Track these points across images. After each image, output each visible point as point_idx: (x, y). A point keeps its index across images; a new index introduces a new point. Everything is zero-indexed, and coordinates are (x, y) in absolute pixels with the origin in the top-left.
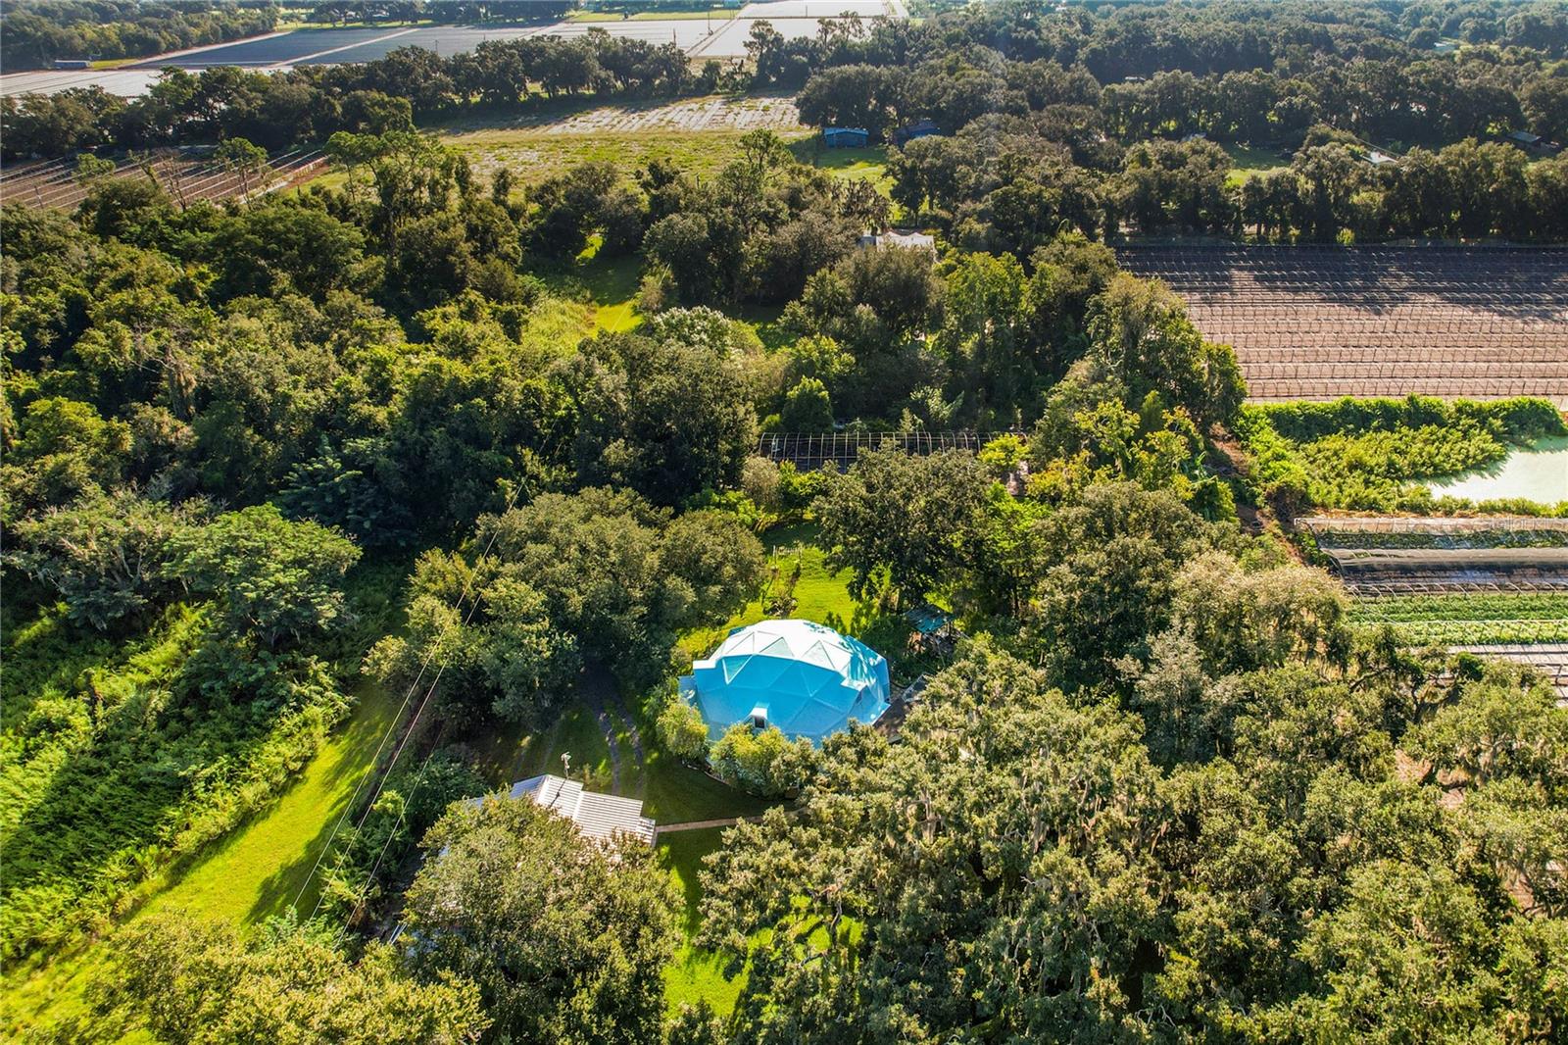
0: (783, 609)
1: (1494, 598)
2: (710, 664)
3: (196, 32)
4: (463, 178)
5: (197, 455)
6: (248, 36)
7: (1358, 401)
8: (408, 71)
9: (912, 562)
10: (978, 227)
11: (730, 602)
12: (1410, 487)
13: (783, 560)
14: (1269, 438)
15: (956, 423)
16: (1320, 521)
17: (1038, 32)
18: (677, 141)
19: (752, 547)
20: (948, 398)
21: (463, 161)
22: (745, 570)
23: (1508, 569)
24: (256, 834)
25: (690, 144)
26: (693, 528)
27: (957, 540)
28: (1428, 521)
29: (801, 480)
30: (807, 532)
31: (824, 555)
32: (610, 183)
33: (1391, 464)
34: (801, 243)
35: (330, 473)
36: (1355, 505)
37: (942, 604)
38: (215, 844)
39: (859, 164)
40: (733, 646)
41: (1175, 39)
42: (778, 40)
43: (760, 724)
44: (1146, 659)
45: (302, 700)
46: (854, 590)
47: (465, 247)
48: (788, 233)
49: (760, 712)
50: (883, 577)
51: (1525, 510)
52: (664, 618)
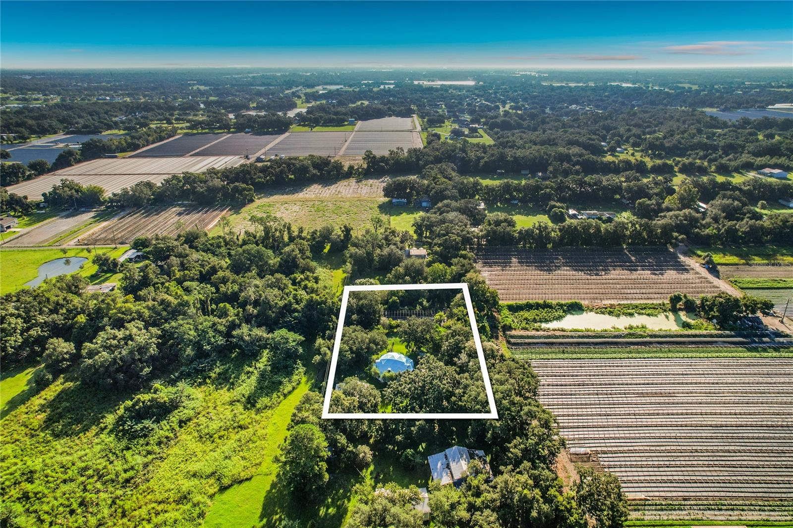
0: (391, 351)
1: (545, 350)
2: (379, 361)
3: (150, 138)
4: (289, 228)
5: (257, 316)
6: (168, 138)
7: (531, 302)
8: (249, 173)
9: (418, 341)
10: (438, 249)
11: (382, 349)
12: (536, 325)
13: (390, 341)
14: (506, 312)
15: (430, 308)
16: (513, 333)
17: (466, 154)
18: (343, 202)
19: (385, 338)
20: (428, 302)
21: (290, 224)
22: (384, 342)
23: (552, 344)
24: (296, 391)
25: (348, 203)
26: (374, 334)
27: (428, 336)
28: (539, 333)
29: (394, 322)
30: (395, 335)
31: (399, 340)
32: (333, 231)
33: (535, 319)
34: (389, 255)
35: (290, 321)
36: (523, 329)
37: (425, 350)
38: (290, 393)
39: (404, 214)
40: (383, 358)
41: (515, 157)
42: (374, 157)
43: (389, 371)
44: (459, 359)
45: (298, 368)
46: (406, 347)
47: (299, 256)
48: (386, 251)
49: (390, 369)
50: (412, 344)
51: (563, 330)
52: (370, 352)
